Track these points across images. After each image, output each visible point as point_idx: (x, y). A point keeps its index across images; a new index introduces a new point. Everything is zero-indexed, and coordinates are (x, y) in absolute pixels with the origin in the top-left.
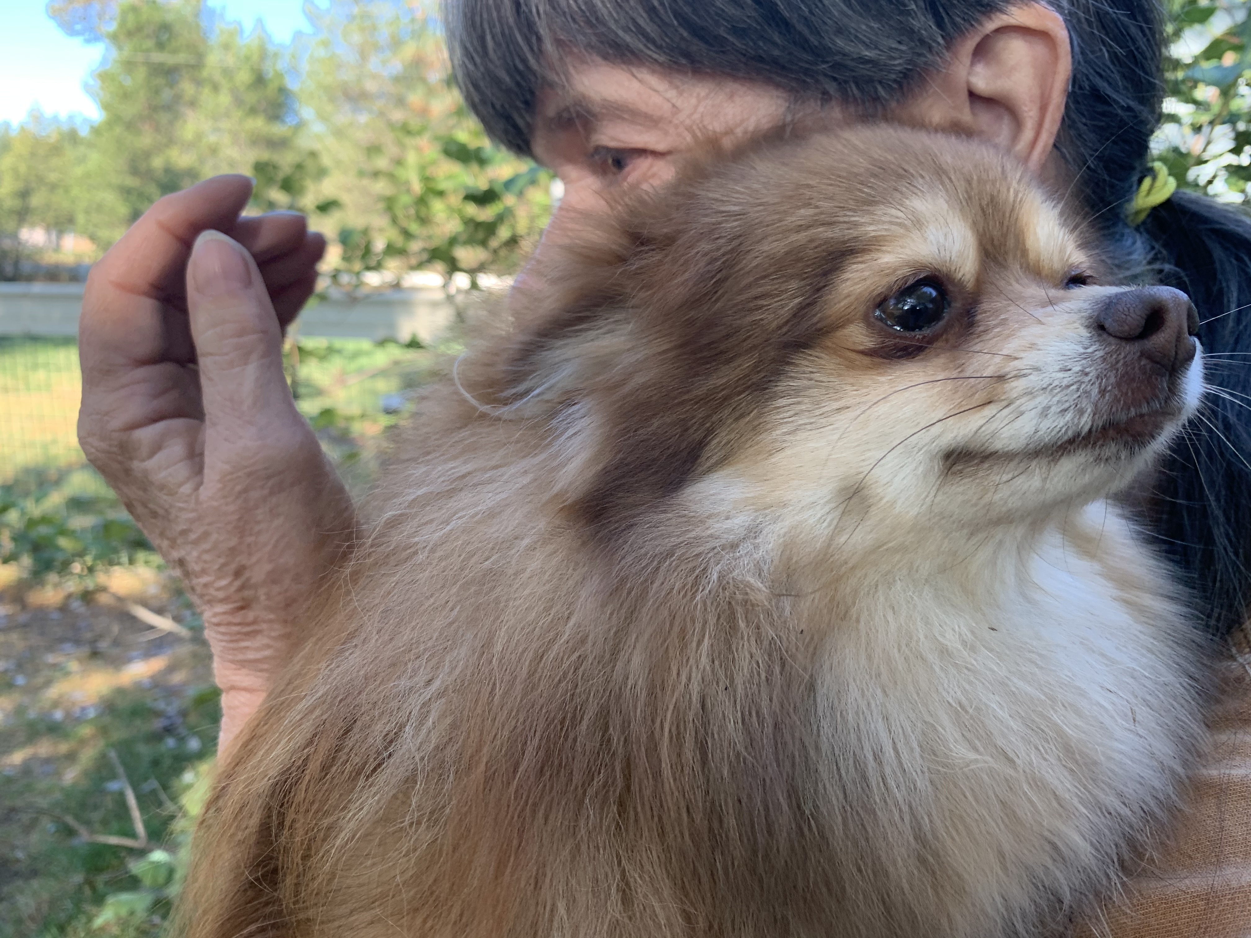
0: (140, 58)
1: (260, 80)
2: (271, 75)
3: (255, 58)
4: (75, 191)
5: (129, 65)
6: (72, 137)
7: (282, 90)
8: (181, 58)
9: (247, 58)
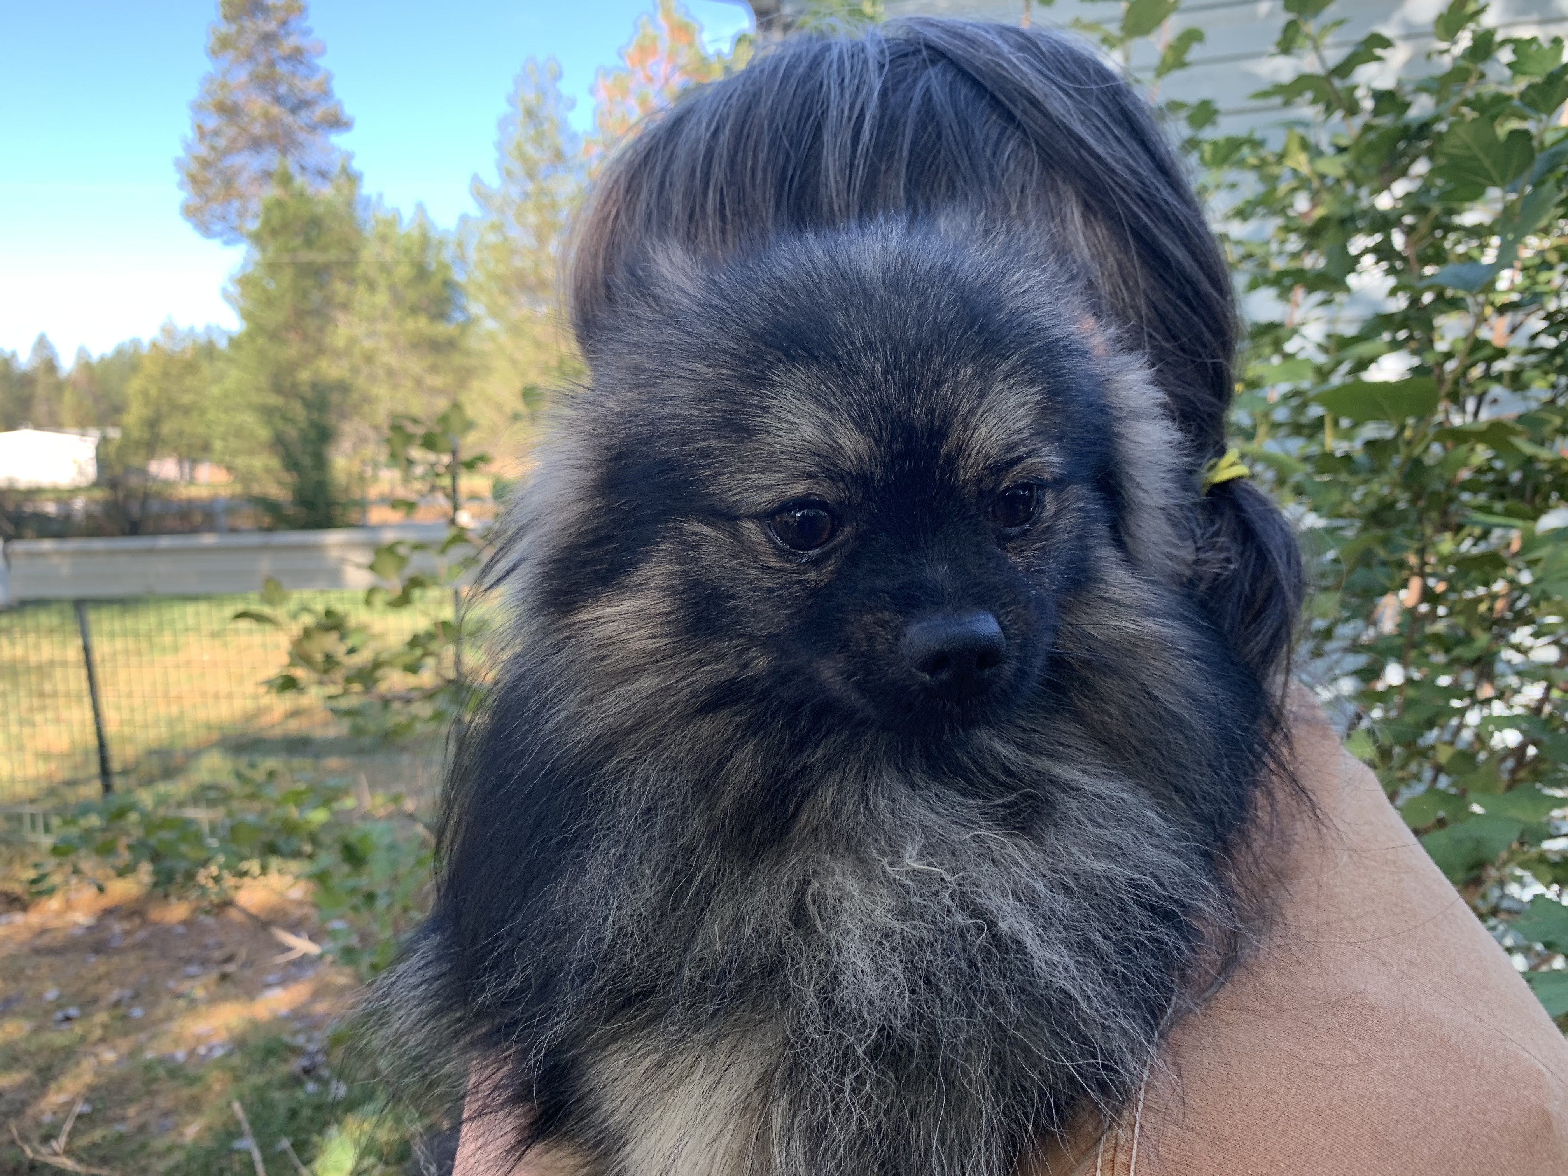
0: (286, 258)
1: (422, 273)
2: (433, 267)
3: (416, 250)
4: (211, 415)
5: (273, 268)
6: (209, 351)
7: (447, 283)
8: (332, 255)
9: (407, 251)
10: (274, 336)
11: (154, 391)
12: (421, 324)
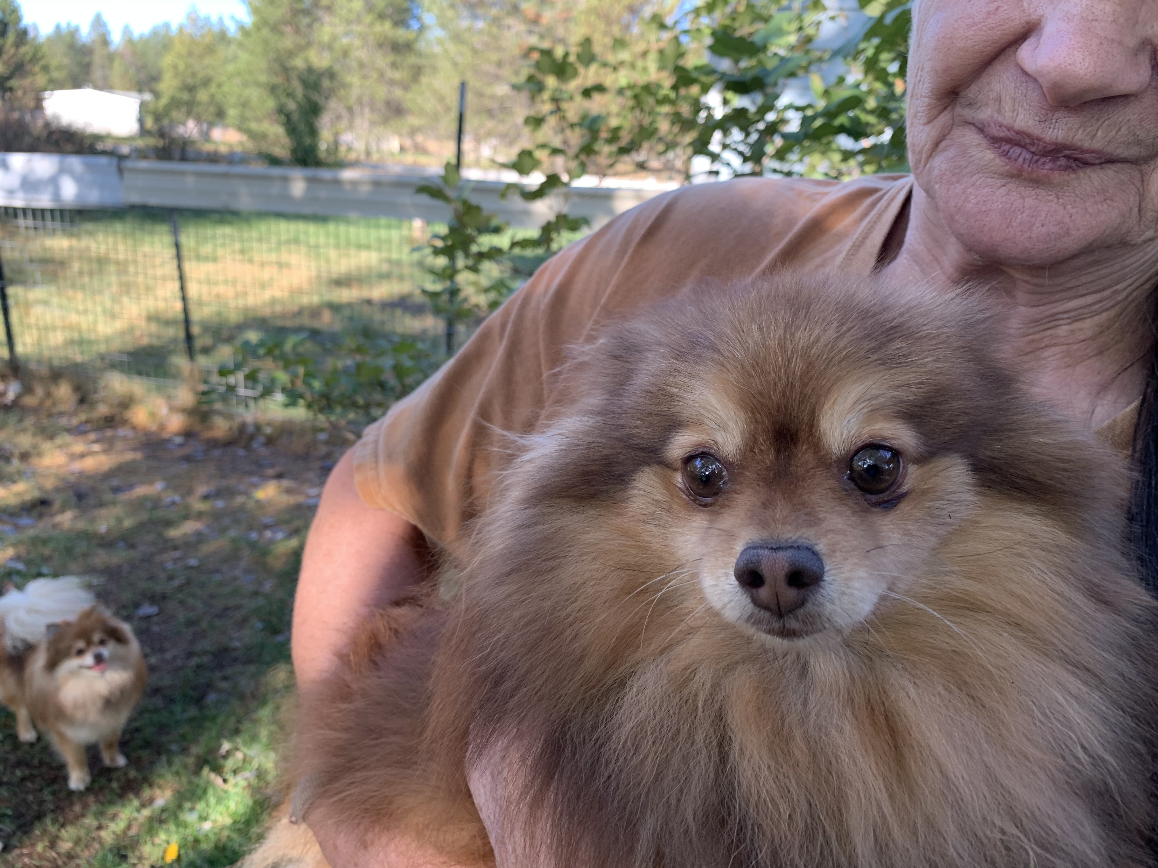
4: (227, 87)
6: (223, 37)
10: (275, 29)
11: (181, 67)
12: (386, 28)
